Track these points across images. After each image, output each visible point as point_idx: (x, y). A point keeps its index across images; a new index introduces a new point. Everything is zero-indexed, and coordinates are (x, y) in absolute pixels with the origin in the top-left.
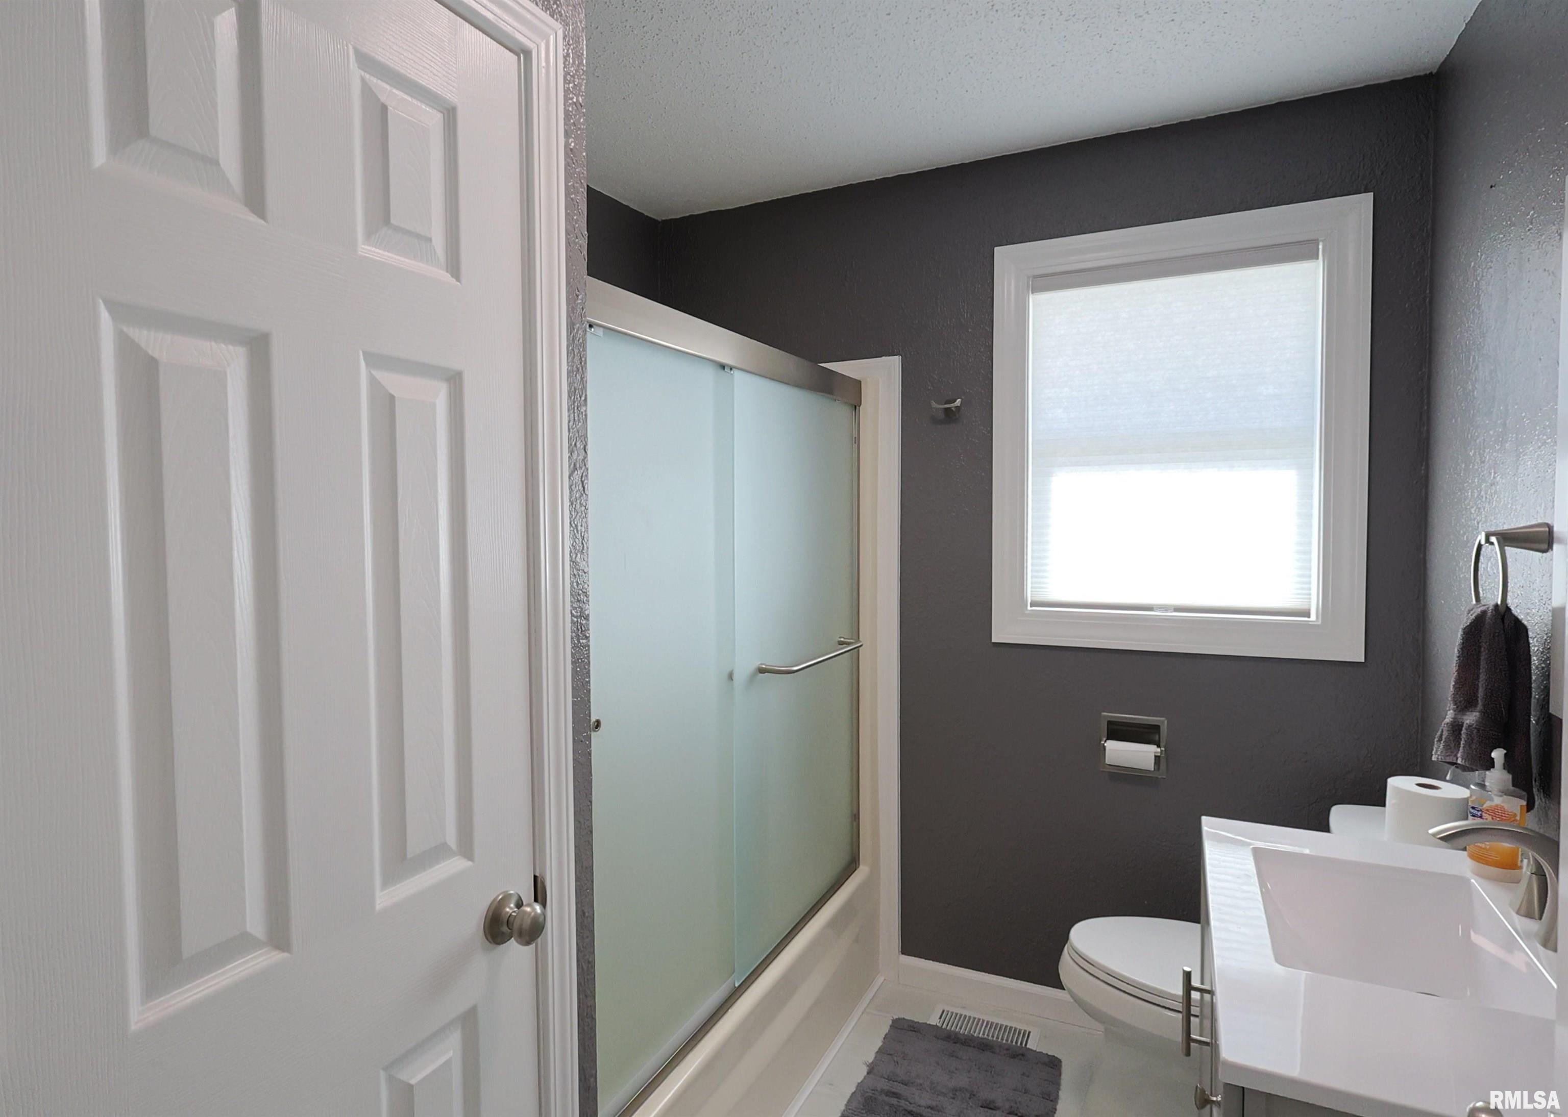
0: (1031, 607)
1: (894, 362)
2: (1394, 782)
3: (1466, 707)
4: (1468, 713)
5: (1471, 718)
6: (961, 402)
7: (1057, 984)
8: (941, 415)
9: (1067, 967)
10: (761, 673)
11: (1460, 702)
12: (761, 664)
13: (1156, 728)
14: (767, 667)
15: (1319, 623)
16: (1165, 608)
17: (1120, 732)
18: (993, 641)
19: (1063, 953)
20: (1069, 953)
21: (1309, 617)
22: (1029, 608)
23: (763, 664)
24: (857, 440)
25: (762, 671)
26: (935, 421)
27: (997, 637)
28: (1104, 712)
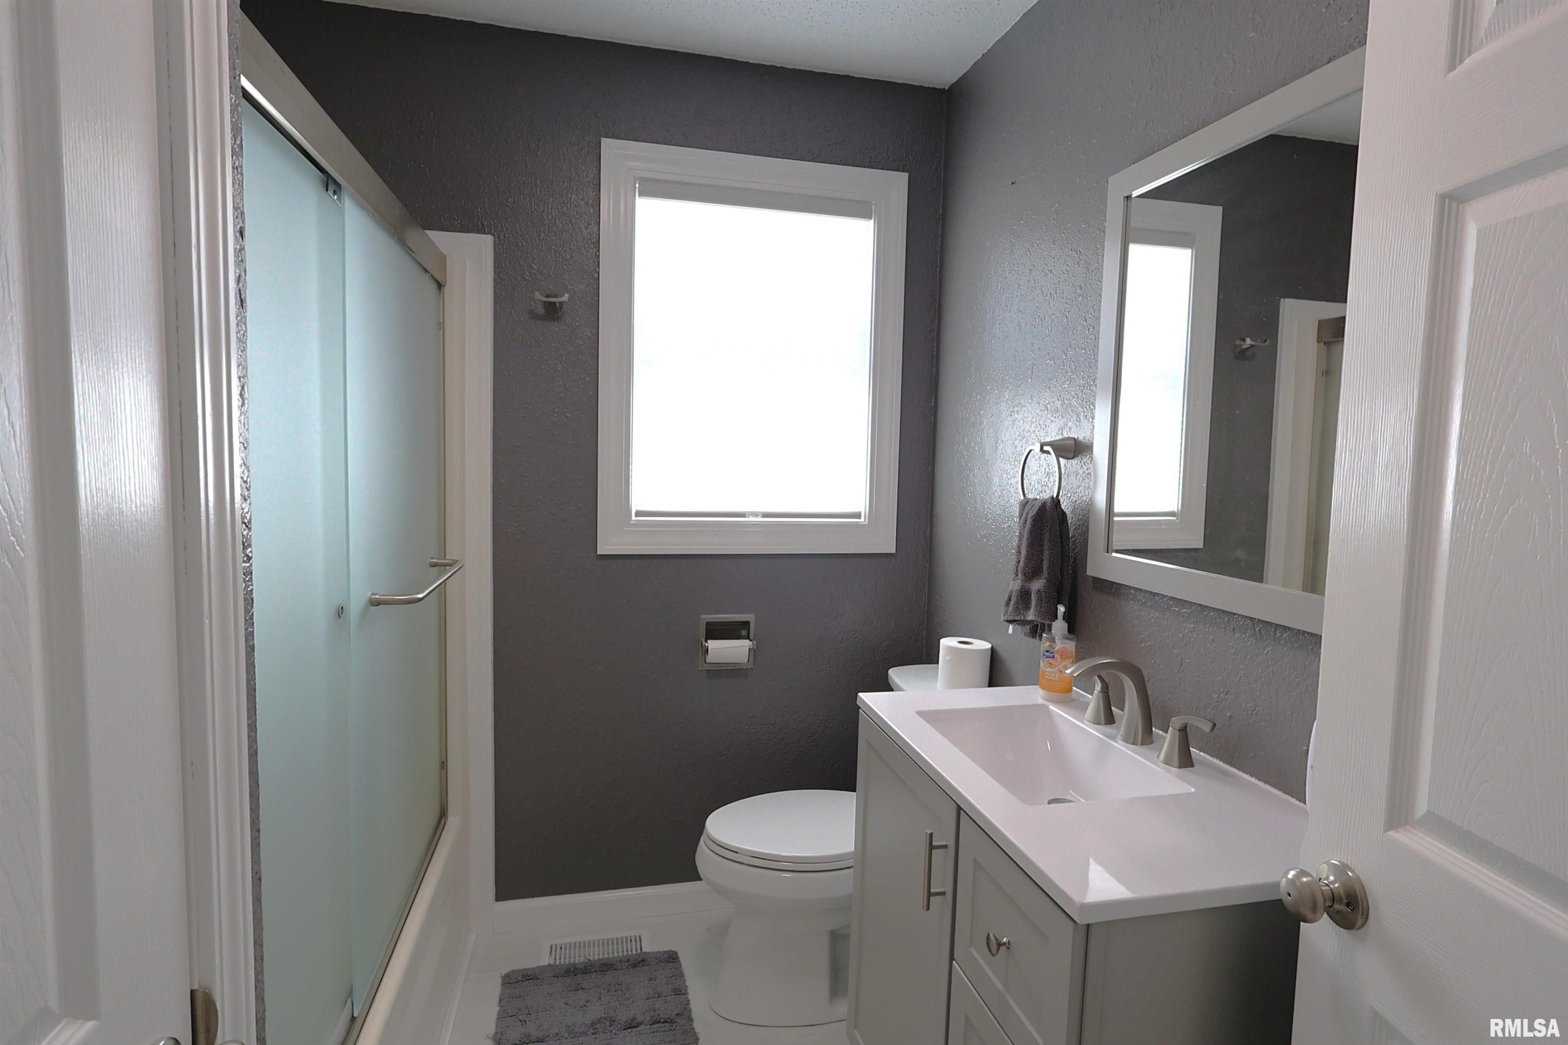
0: (636, 517)
1: (486, 242)
2: (945, 642)
3: (1032, 577)
4: (1035, 581)
5: (1038, 585)
6: (569, 298)
7: (696, 877)
8: (541, 310)
9: (704, 857)
10: (372, 606)
11: (1029, 573)
12: (373, 594)
13: (746, 624)
14: (382, 597)
15: (867, 523)
16: (755, 514)
17: (718, 631)
18: (598, 553)
19: (700, 843)
20: (705, 843)
21: (860, 518)
22: (634, 518)
23: (376, 594)
24: (441, 326)
25: (375, 603)
26: (533, 315)
27: (603, 549)
28: (703, 614)
